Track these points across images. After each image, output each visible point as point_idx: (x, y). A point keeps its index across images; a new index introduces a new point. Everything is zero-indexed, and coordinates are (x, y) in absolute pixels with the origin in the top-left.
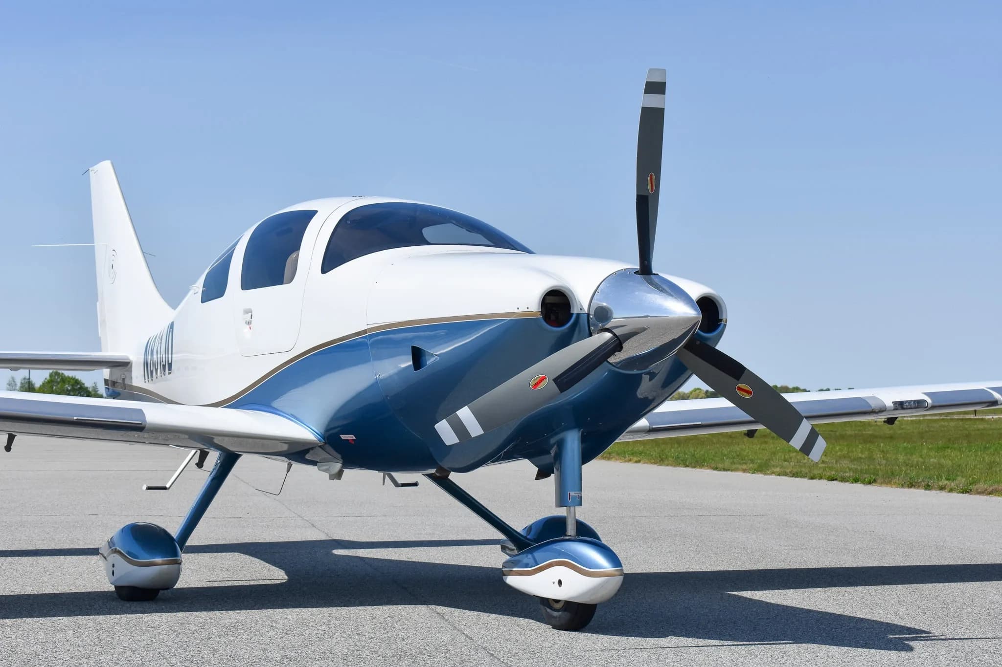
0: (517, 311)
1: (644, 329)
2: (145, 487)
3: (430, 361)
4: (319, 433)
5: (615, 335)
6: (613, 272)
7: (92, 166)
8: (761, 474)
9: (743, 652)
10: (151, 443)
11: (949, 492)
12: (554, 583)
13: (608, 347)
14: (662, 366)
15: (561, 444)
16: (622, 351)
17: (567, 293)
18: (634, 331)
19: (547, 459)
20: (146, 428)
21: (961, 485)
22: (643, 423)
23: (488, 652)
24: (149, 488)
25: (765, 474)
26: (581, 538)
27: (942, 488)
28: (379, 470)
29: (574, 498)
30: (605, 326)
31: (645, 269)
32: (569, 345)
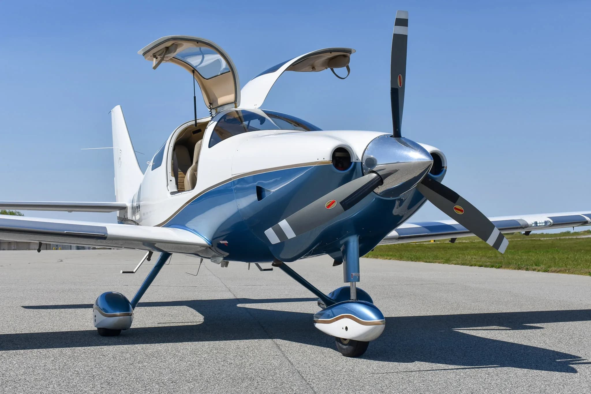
0: (318, 161)
1: (396, 171)
2: (121, 272)
3: (267, 195)
4: (209, 241)
5: (378, 175)
6: (376, 137)
7: (112, 109)
8: (447, 264)
9: (462, 374)
10: (125, 248)
11: (538, 271)
12: (343, 328)
13: (375, 182)
14: (407, 195)
15: (346, 244)
16: (383, 185)
17: (348, 149)
18: (390, 172)
19: (339, 254)
20: (107, 238)
21: (543, 268)
22: (393, 233)
23: (300, 375)
24: (124, 272)
25: (449, 264)
26: (359, 301)
27: (534, 270)
28: (246, 261)
29: (355, 277)
30: (373, 169)
31: (397, 134)
32: (351, 181)
